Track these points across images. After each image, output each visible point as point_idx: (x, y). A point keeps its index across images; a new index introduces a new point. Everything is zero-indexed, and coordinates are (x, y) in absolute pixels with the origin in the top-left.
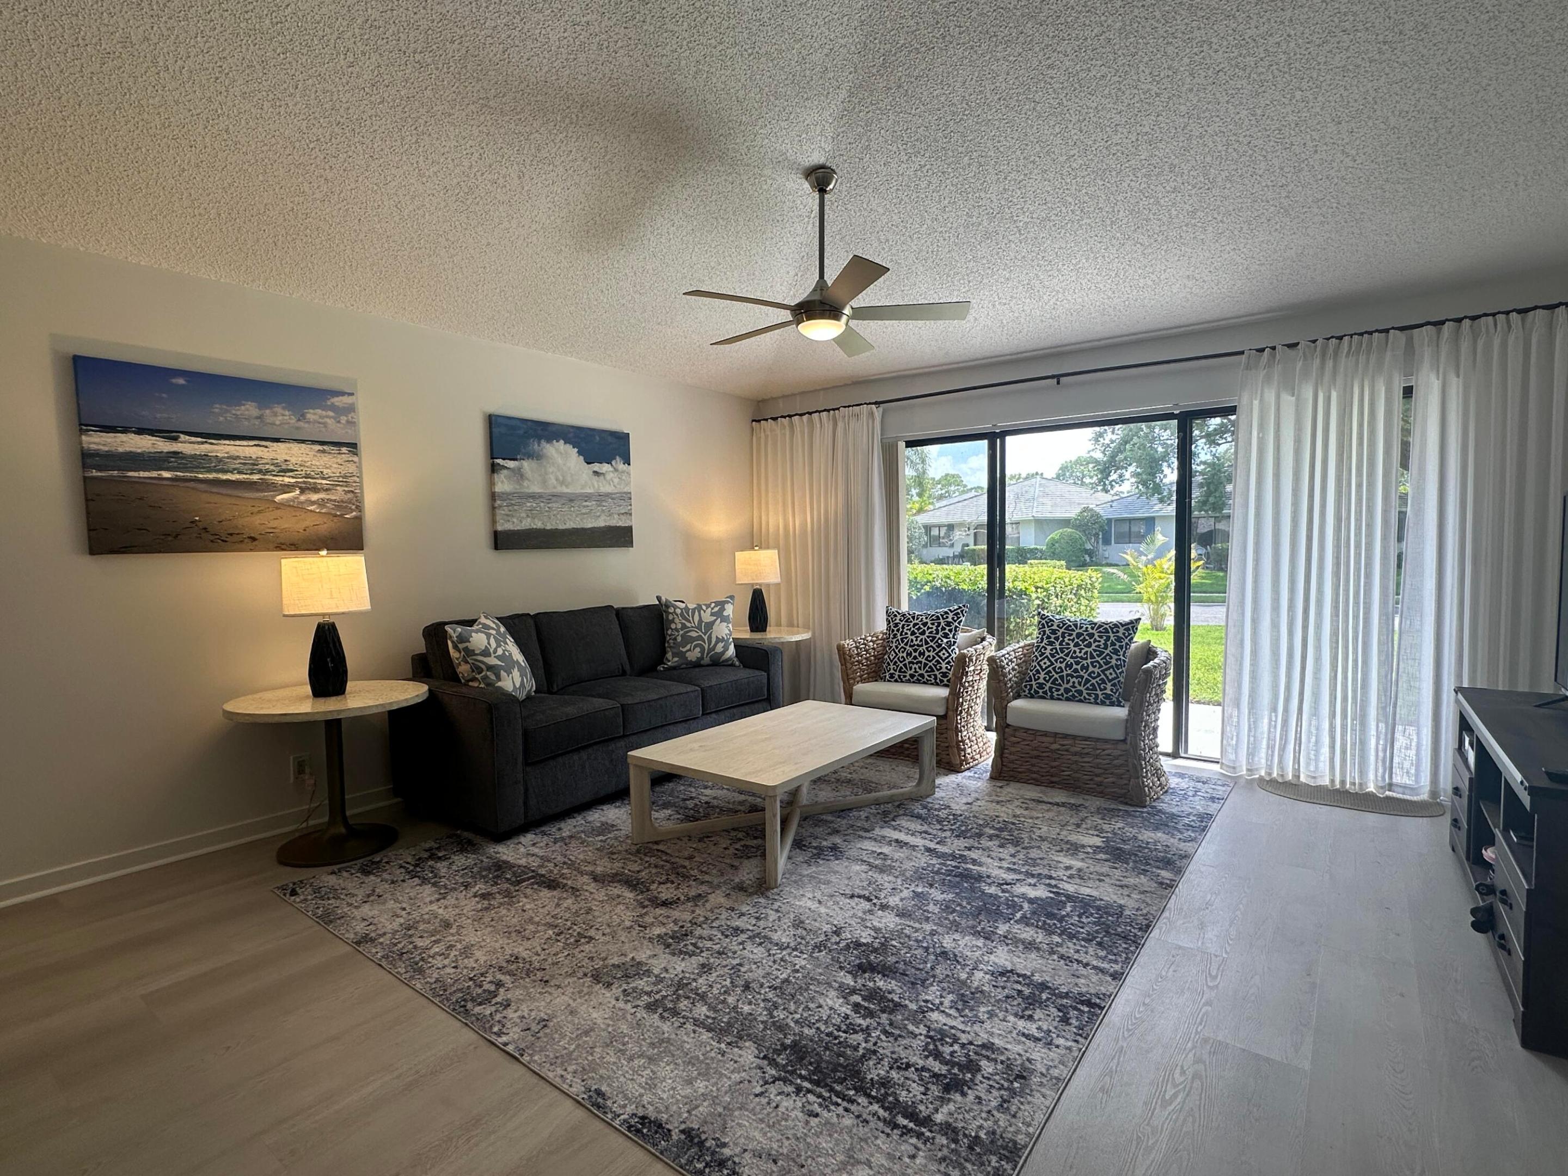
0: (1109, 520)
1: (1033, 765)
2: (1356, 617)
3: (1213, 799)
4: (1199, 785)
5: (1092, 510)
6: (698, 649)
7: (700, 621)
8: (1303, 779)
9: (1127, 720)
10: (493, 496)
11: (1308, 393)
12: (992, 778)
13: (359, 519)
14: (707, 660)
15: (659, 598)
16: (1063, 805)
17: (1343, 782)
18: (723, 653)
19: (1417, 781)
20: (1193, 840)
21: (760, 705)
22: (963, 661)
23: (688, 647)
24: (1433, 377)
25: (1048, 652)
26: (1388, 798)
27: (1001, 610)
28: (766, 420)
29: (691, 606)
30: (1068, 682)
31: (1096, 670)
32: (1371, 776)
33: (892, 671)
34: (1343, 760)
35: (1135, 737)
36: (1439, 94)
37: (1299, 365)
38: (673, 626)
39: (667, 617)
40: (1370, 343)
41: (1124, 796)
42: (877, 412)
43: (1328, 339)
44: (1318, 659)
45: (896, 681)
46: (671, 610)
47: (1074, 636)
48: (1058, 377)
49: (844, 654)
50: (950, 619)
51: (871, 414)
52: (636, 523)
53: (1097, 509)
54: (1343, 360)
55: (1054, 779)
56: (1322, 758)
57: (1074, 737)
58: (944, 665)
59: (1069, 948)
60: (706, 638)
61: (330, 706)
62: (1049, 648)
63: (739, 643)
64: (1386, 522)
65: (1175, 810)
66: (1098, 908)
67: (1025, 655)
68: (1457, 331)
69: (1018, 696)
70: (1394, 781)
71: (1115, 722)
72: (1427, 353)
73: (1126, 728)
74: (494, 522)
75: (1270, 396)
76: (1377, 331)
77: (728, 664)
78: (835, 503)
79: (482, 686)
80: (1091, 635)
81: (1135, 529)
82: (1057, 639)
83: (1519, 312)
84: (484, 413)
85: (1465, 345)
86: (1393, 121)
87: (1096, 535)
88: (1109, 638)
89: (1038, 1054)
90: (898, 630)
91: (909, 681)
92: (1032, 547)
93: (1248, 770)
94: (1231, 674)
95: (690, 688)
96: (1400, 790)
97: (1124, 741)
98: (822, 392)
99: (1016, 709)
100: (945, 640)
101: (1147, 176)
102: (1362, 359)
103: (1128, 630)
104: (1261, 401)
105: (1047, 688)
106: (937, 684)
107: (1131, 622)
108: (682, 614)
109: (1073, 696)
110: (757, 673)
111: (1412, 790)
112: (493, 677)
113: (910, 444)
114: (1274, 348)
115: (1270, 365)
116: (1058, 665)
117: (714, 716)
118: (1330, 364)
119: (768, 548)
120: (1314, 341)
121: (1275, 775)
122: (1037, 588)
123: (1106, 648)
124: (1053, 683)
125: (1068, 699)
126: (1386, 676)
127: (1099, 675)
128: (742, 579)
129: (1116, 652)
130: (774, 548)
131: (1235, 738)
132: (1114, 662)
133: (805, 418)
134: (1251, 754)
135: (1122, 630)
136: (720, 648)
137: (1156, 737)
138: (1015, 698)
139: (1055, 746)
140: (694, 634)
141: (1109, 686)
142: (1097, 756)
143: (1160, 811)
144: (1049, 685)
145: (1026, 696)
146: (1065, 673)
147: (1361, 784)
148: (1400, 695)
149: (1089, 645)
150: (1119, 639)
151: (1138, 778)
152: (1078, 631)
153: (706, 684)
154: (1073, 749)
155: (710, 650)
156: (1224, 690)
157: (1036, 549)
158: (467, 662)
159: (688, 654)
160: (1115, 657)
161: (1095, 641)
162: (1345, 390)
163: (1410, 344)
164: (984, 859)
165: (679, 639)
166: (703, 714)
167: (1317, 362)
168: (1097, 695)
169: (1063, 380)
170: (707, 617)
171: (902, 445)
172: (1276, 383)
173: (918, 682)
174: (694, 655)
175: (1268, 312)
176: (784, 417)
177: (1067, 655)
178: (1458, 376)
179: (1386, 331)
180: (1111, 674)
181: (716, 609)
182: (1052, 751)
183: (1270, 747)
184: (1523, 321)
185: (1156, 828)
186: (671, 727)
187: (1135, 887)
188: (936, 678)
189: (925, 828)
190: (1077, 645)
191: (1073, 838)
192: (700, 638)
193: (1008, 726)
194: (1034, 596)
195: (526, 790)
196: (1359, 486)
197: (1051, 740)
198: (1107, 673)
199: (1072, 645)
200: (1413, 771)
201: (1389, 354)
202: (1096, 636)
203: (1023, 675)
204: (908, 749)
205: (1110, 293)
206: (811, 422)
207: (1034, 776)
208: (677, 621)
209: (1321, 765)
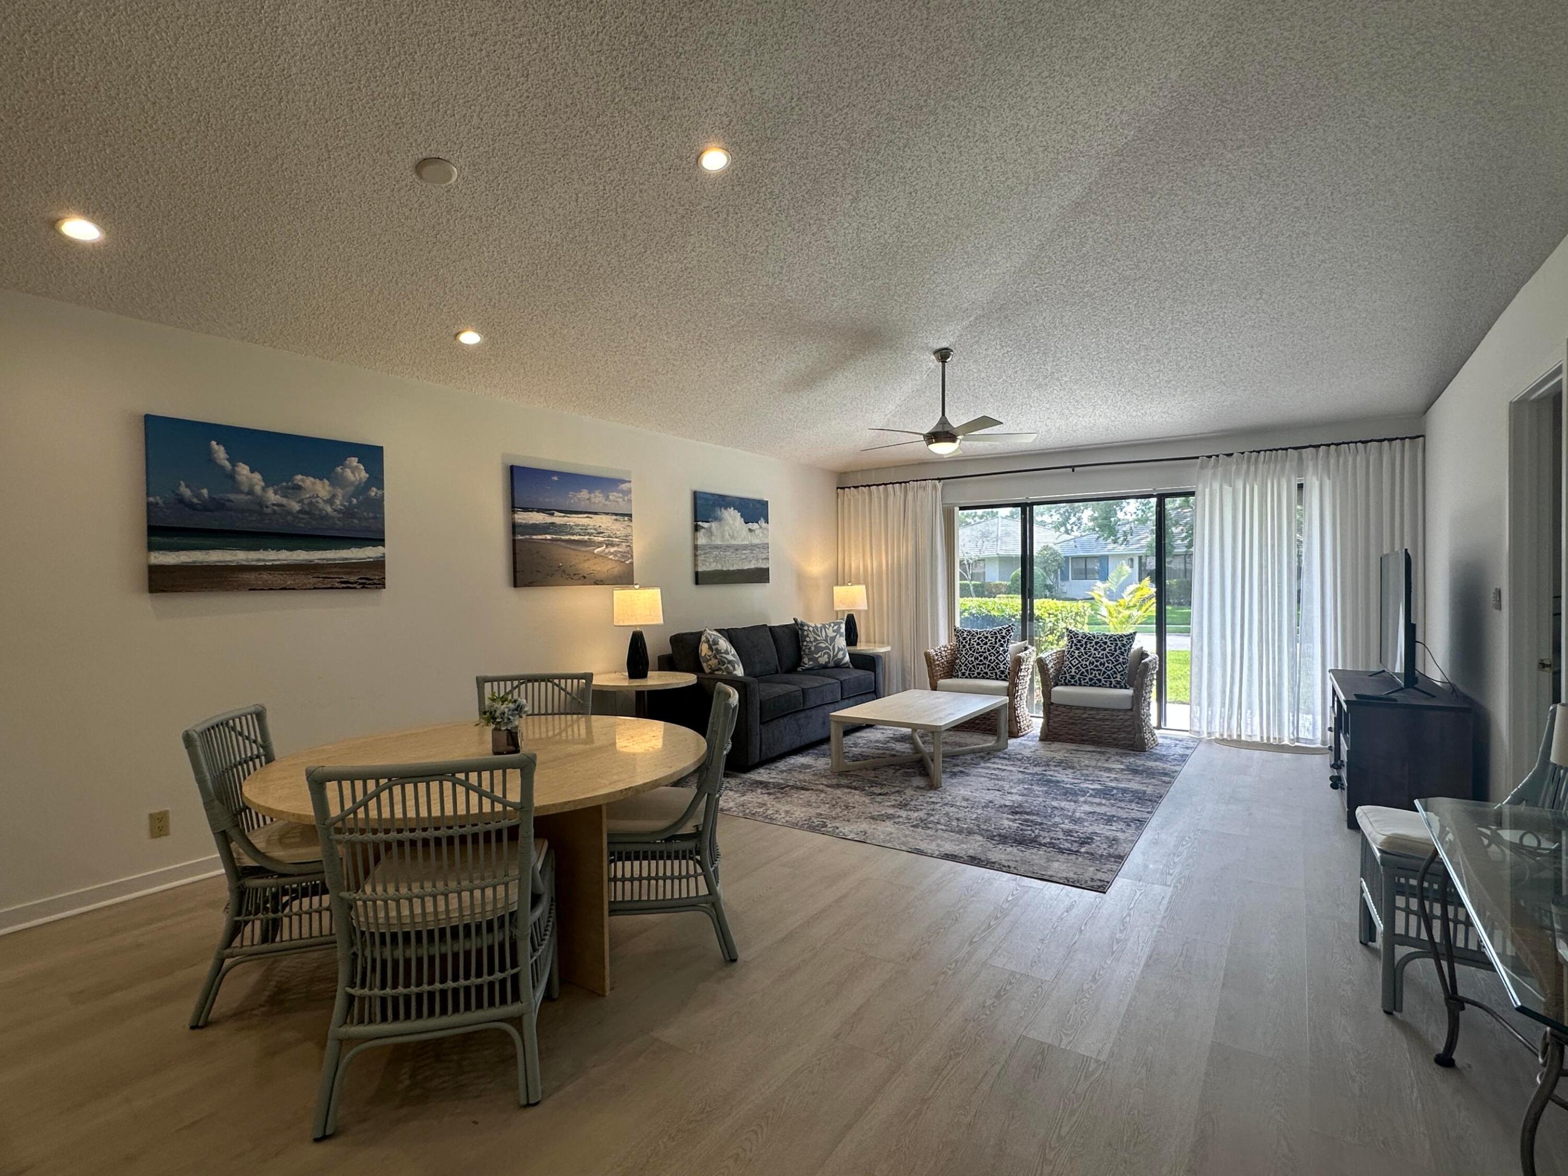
0: (1067, 558)
1: (1070, 729)
2: (1273, 630)
3: (1187, 748)
4: (1178, 742)
5: (1051, 548)
6: (826, 656)
7: (827, 636)
8: (1243, 738)
9: (1133, 697)
10: (696, 548)
11: (1240, 485)
12: (1041, 740)
13: (632, 563)
14: (832, 664)
15: (795, 619)
16: (1094, 751)
17: (1268, 738)
18: (843, 659)
19: (1314, 735)
20: (1179, 765)
21: (870, 696)
22: (1018, 662)
23: (819, 654)
24: (1314, 478)
25: (1076, 655)
26: (1296, 746)
27: (1031, 630)
28: (850, 488)
29: (819, 626)
30: (1091, 674)
31: (1110, 665)
32: (1286, 734)
33: (963, 671)
34: (1268, 724)
35: (1139, 707)
36: (1304, 339)
37: (1234, 468)
38: (808, 639)
39: (803, 633)
40: (1276, 457)
41: (1132, 745)
42: (939, 485)
43: (1251, 452)
44: (1250, 659)
45: (967, 677)
46: (806, 628)
47: (1094, 643)
48: (1073, 467)
49: (930, 658)
50: (1004, 634)
51: (935, 487)
52: (771, 566)
53: (1056, 548)
54: (1260, 466)
55: (1084, 738)
56: (1255, 723)
57: (1098, 709)
58: (1002, 666)
59: (1123, 805)
60: (831, 648)
61: (637, 683)
62: (1077, 652)
63: (851, 652)
64: (1289, 569)
65: (1165, 753)
66: (1132, 791)
67: (1057, 658)
68: (1328, 452)
69: (1056, 685)
70: (1300, 736)
71: (1126, 696)
72: (1311, 464)
73: (1133, 701)
74: (696, 565)
75: (1216, 486)
76: (1281, 449)
77: (845, 666)
78: (907, 549)
79: (725, 673)
80: (1105, 643)
81: (1090, 566)
82: (1082, 646)
83: (1363, 442)
84: (691, 490)
85: (1332, 461)
86: (1281, 348)
87: (1055, 572)
88: (1117, 644)
89: (1119, 835)
90: (966, 642)
91: (976, 677)
92: (997, 582)
93: (1208, 733)
94: (1195, 670)
95: (834, 681)
96: (1304, 741)
97: (1131, 710)
98: (893, 469)
99: (1057, 692)
100: (1002, 649)
101: (1144, 363)
102: (1272, 466)
103: (1129, 639)
104: (1211, 490)
105: (1077, 678)
106: (997, 679)
107: (1131, 634)
108: (814, 631)
109: (1095, 683)
110: (869, 672)
111: (1312, 741)
112: (731, 668)
113: (962, 508)
114: (1217, 456)
115: (1215, 466)
116: (1084, 663)
117: (847, 701)
118: (1252, 468)
119: (859, 583)
120: (1243, 453)
121: (1225, 736)
122: (1049, 614)
123: (1116, 651)
124: (1081, 675)
125: (1091, 685)
126: (1293, 667)
127: (1112, 669)
128: (838, 607)
129: (1122, 654)
130: (863, 584)
131: (1198, 712)
132: (1121, 660)
133: (881, 487)
134: (1210, 723)
135: (1125, 639)
136: (840, 655)
137: (1149, 710)
138: (1054, 686)
139: (1085, 716)
140: (823, 645)
141: (1119, 676)
142: (1113, 721)
143: (1155, 754)
144: (1078, 676)
145: (1062, 685)
146: (1089, 668)
147: (1279, 739)
148: (1302, 679)
149: (1104, 649)
150: (1124, 645)
151: (1140, 733)
152: (1096, 640)
153: (843, 678)
154: (1097, 717)
155: (835, 656)
156: (1191, 680)
157: (1001, 584)
158: (716, 658)
159: (820, 659)
160: (1122, 657)
161: (1108, 646)
162: (1263, 483)
163: (1300, 459)
164: (1057, 775)
165: (813, 648)
166: (842, 699)
167: (1245, 467)
168: (1111, 682)
169: (1076, 469)
170: (831, 633)
171: (957, 509)
172: (1219, 477)
173: (983, 678)
174: (823, 660)
175: (1213, 432)
176: (865, 486)
177: (1090, 656)
178: (1329, 479)
179: (1286, 449)
180: (1119, 668)
181: (835, 628)
182: (1084, 719)
183: (1222, 717)
184: (1365, 448)
185: (1155, 761)
186: (825, 706)
187: (1150, 784)
188: (996, 675)
189: (1012, 763)
190: (1096, 649)
191: (1106, 765)
192: (827, 648)
193: (1052, 704)
194: (1048, 620)
195: (761, 739)
196: (1273, 546)
197: (1083, 711)
198: (1117, 667)
199: (1092, 649)
200: (1311, 728)
201: (1288, 465)
202: (1109, 644)
203: (1058, 671)
204: (978, 724)
205: (1113, 419)
206: (886, 491)
207: (1071, 737)
208: (810, 635)
209: (1254, 728)
